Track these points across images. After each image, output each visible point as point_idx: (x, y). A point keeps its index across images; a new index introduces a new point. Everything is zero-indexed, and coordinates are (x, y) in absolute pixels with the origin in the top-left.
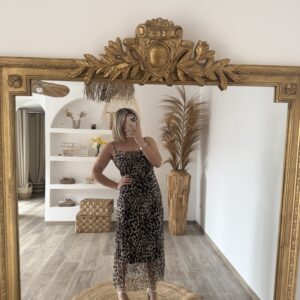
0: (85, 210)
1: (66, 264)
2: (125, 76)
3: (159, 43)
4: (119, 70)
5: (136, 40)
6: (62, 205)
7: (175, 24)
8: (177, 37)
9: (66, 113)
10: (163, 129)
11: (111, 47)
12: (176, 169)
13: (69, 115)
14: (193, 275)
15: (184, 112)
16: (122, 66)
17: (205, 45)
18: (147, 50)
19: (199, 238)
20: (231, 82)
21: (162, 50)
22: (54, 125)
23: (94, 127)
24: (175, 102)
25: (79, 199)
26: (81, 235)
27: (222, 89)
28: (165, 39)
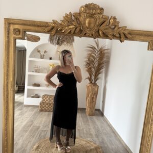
0: (44, 100)
1: (34, 126)
2: (72, 32)
3: (91, 16)
4: (69, 29)
5: (80, 14)
6: (33, 97)
7: (100, 7)
8: (101, 13)
9: (37, 50)
10: (86, 61)
11: (67, 17)
12: (91, 82)
13: (39, 51)
14: (97, 136)
15: (97, 53)
16: (72, 27)
17: (115, 18)
18: (85, 19)
19: (101, 118)
20: (126, 38)
21: (93, 20)
22: (31, 56)
23: (51, 59)
24: (93, 48)
25: (41, 94)
26: (42, 113)
27: (121, 42)
28: (94, 14)
